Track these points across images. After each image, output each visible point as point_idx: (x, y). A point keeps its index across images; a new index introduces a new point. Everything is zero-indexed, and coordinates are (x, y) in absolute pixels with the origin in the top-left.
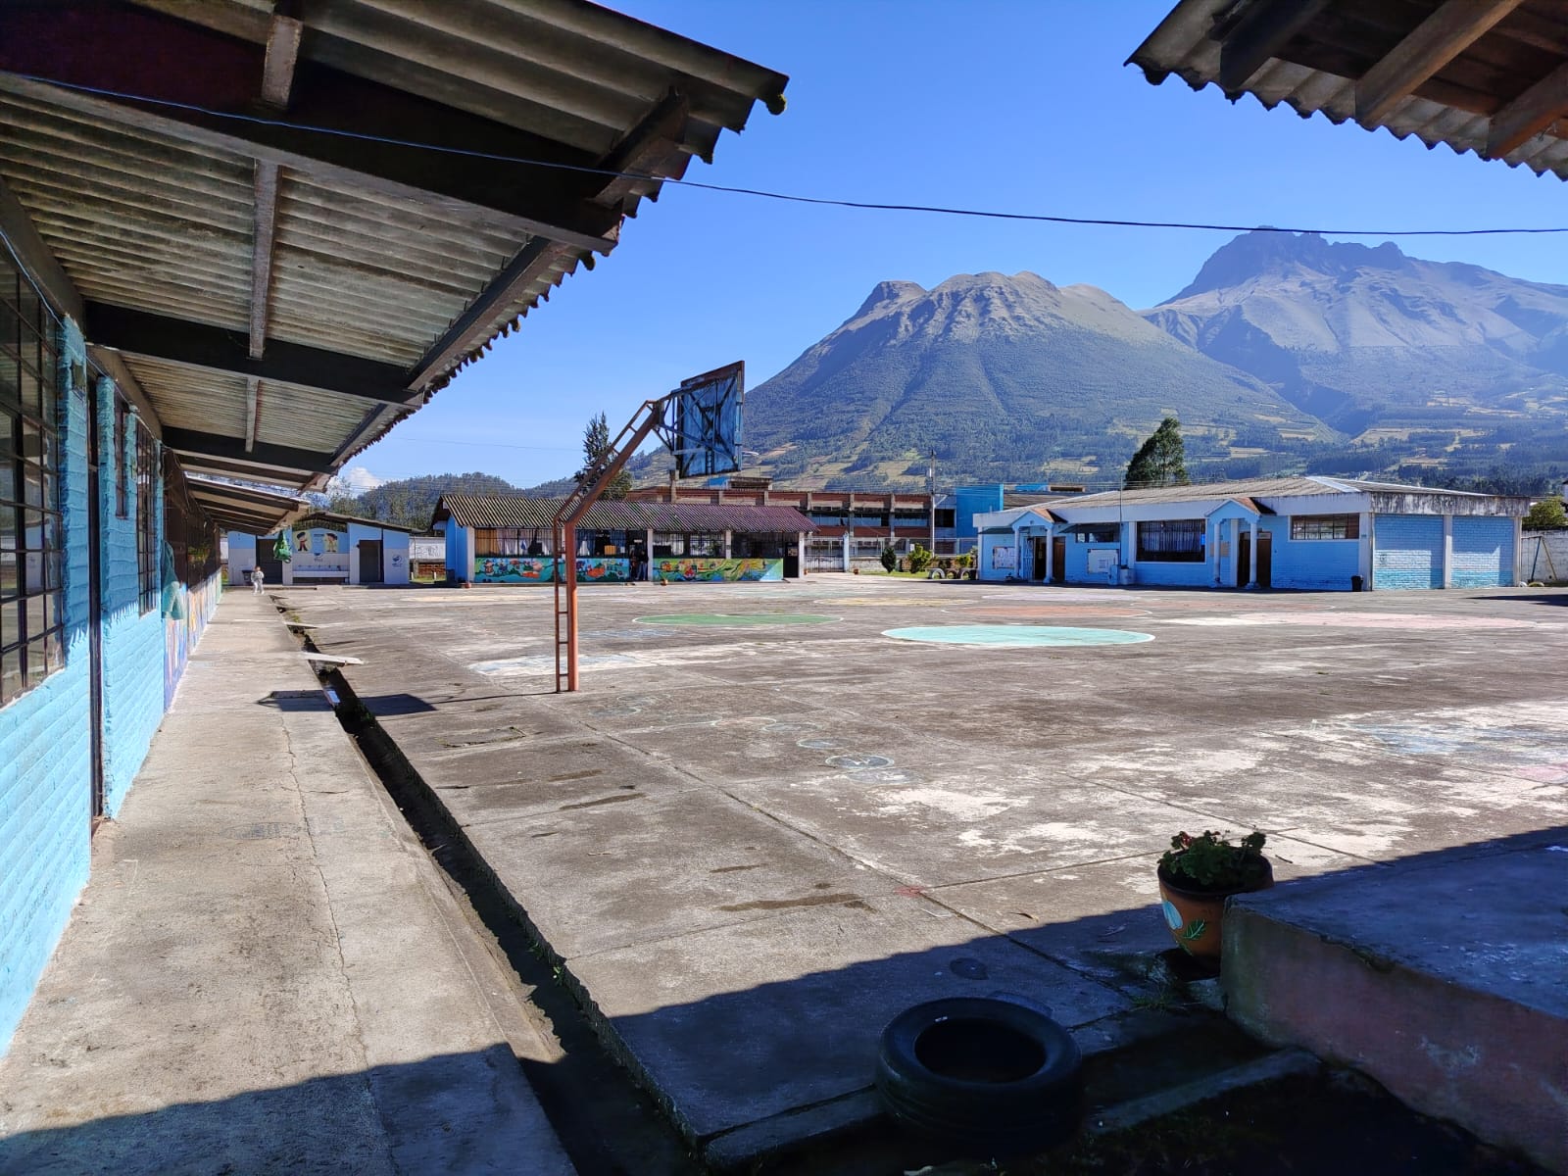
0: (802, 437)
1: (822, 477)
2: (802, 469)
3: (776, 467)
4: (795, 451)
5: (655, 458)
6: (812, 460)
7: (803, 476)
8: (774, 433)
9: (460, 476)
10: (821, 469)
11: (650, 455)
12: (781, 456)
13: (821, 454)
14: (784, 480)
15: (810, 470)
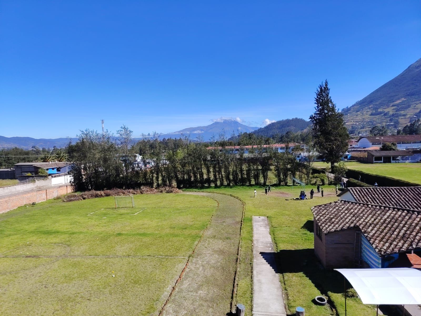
0: (408, 95)
1: (417, 109)
2: (409, 106)
3: (398, 107)
4: (405, 101)
5: (352, 108)
6: (413, 103)
7: (409, 109)
8: (397, 95)
9: (291, 119)
10: (417, 106)
11: (351, 107)
12: (400, 103)
13: (417, 101)
14: (401, 111)
15: (412, 107)
